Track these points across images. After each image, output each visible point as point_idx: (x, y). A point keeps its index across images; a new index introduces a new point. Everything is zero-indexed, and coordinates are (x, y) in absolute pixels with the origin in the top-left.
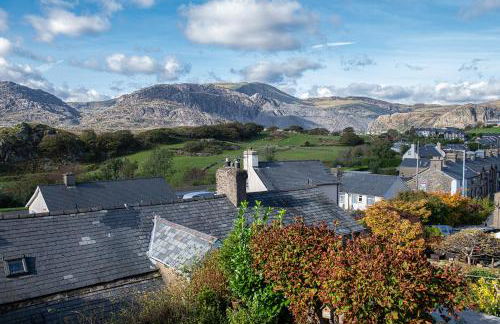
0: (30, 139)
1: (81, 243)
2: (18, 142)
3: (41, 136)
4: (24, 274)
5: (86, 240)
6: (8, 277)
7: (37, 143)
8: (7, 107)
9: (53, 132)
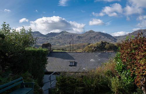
0: (103, 45)
1: (90, 61)
2: (100, 46)
3: (105, 45)
4: (73, 66)
5: (92, 60)
6: (69, 66)
7: (104, 46)
8: (99, 38)
9: (108, 43)
